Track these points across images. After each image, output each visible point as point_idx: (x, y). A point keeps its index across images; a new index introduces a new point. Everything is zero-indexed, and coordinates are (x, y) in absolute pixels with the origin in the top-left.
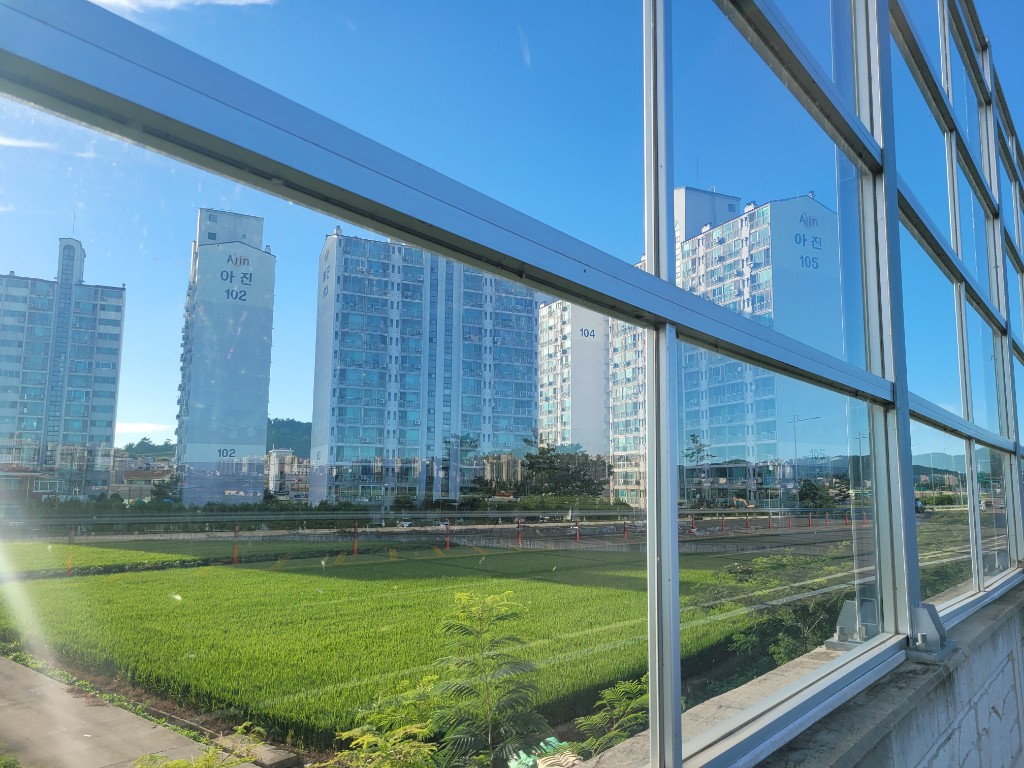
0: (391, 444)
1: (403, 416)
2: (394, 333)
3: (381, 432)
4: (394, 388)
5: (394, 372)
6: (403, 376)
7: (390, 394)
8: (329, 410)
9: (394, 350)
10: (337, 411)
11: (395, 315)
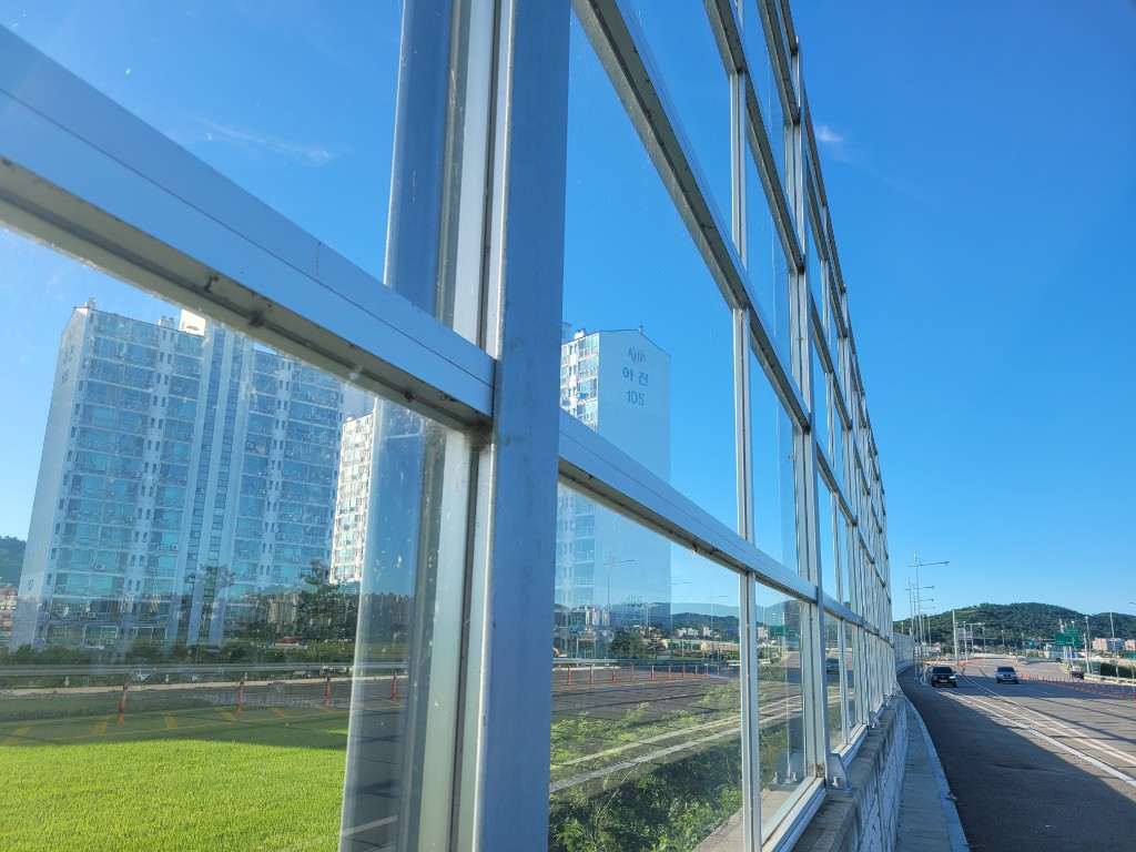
0: (136, 573)
1: (157, 538)
2: (155, 435)
3: (123, 557)
4: (146, 503)
5: (148, 484)
6: (161, 489)
7: (140, 510)
8: (52, 528)
9: (152, 456)
10: (62, 529)
11: (158, 412)
